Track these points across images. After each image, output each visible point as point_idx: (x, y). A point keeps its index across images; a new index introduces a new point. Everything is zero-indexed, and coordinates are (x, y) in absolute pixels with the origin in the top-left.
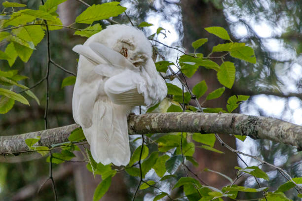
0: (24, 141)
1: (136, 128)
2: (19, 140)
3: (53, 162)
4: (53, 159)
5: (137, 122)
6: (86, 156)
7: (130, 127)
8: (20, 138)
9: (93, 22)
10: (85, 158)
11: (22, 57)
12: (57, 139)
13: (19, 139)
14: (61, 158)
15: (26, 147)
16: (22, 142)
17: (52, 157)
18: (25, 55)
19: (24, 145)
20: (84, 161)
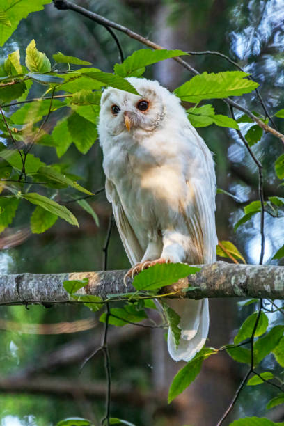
0: (62, 285)
1: (248, 287)
2: (55, 283)
3: (110, 322)
4: (110, 317)
5: (251, 277)
6: (166, 320)
7: (238, 283)
8: (57, 279)
9: (200, 101)
10: (164, 322)
11: (78, 144)
12: (117, 289)
13: (55, 281)
14: (124, 318)
15: (65, 296)
16: (59, 286)
17: (109, 314)
18: (83, 142)
19: (62, 292)
20: (161, 327)
